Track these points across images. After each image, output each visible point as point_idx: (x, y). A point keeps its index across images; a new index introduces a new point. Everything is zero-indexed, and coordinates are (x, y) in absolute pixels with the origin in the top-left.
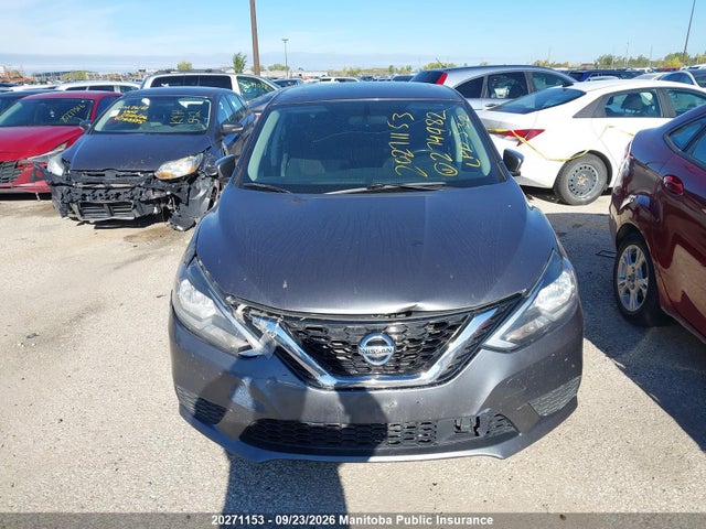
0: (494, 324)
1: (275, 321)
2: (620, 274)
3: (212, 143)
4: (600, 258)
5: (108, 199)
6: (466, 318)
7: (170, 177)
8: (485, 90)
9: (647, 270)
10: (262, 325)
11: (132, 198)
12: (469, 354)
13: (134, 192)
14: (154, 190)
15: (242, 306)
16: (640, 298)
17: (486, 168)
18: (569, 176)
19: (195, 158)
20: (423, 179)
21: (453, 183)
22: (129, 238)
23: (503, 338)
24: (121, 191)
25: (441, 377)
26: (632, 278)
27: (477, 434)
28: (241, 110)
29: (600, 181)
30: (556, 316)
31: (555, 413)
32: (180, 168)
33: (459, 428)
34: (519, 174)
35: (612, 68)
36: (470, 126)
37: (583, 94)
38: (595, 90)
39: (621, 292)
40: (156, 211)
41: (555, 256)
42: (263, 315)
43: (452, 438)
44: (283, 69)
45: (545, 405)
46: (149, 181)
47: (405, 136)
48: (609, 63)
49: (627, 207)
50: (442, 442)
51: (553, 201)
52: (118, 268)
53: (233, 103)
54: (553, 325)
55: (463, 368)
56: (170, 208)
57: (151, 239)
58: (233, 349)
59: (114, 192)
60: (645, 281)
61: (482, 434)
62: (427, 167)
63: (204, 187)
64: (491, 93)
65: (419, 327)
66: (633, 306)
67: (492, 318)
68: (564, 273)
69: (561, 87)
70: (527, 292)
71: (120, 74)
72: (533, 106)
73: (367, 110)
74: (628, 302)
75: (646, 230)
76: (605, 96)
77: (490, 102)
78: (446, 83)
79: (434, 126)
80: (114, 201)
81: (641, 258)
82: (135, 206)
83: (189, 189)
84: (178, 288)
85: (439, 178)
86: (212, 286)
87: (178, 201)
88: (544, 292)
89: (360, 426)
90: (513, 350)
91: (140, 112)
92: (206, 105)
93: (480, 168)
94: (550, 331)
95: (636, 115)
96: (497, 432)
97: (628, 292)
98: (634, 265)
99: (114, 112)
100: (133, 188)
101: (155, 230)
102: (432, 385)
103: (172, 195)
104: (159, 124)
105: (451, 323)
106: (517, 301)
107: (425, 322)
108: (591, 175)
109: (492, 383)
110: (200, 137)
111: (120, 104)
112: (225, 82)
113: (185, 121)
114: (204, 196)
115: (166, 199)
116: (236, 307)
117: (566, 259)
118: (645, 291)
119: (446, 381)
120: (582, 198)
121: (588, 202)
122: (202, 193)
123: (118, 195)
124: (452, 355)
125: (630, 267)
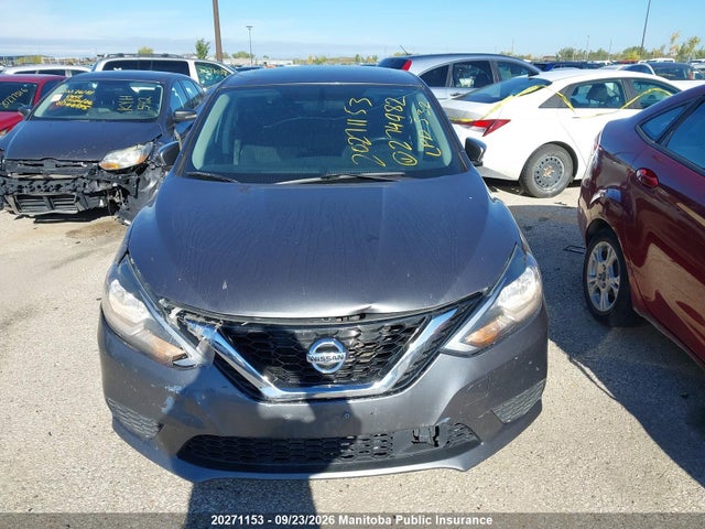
0: (454, 325)
1: (212, 326)
2: (590, 272)
3: (164, 130)
4: (567, 253)
5: (47, 191)
6: (423, 319)
7: (117, 168)
8: (450, 79)
9: (619, 269)
10: (198, 331)
11: (75, 190)
12: (428, 358)
13: (77, 184)
14: (99, 181)
15: (177, 310)
16: (611, 298)
17: (447, 158)
18: (536, 167)
19: (144, 147)
20: (381, 169)
21: (412, 173)
22: (72, 233)
23: (463, 341)
24: (62, 183)
25: (397, 385)
26: (603, 277)
27: (436, 445)
28: (197, 97)
29: (566, 174)
30: (519, 317)
31: (519, 419)
32: (129, 157)
33: (417, 438)
34: (481, 164)
35: (573, 60)
36: (430, 113)
37: (548, 83)
38: (561, 79)
39: (591, 290)
40: (102, 204)
41: (518, 251)
42: (200, 319)
43: (409, 450)
44: (247, 57)
45: (508, 411)
46: (92, 172)
47: (362, 122)
48: (570, 56)
49: (597, 201)
50: (399, 454)
51: (517, 193)
52: (54, 268)
53: (188, 90)
54: (516, 327)
55: (420, 374)
56: (117, 200)
57: (96, 234)
58: (167, 358)
59: (54, 183)
60: (617, 280)
61: (442, 445)
62: (386, 155)
63: (155, 178)
64: (456, 83)
65: (374, 331)
66: (603, 305)
67: (452, 319)
68: (528, 270)
69: (526, 76)
70: (489, 291)
71: (77, 58)
72: (498, 96)
73: (323, 94)
74: (598, 302)
75: (617, 225)
76: (570, 86)
77: (454, 91)
78: (411, 70)
79: (394, 112)
80: (54, 193)
81: (612, 256)
82: (78, 199)
83: (138, 180)
84: (107, 289)
85: (398, 168)
86: (144, 288)
87: (125, 193)
88: (506, 290)
89: (309, 440)
90: (474, 354)
91: (85, 97)
92: (158, 90)
93: (441, 158)
94: (513, 332)
95: (600, 106)
96: (457, 442)
97: (598, 290)
98: (605, 263)
99: (55, 97)
100: (76, 179)
101: (101, 224)
102: (387, 394)
103: (119, 187)
104: (107, 110)
105: (408, 325)
106: (477, 300)
107: (380, 325)
108: (556, 166)
109: (452, 390)
110: (149, 125)
111: (63, 88)
112: (182, 67)
113: (134, 107)
114: (155, 188)
115: (113, 191)
116: (169, 310)
117: (529, 254)
118: (616, 291)
119: (402, 389)
120: (549, 190)
121: (554, 195)
122: (152, 185)
123: (59, 186)
124: (408, 361)
125: (600, 264)
